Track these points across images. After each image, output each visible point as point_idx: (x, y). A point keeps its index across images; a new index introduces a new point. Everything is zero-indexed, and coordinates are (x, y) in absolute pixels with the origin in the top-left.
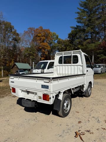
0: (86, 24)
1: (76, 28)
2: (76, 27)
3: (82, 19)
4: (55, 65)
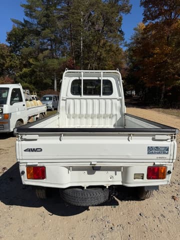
0: (41, 23)
1: (23, 25)
2: (23, 22)
3: (35, 10)
4: (63, 97)
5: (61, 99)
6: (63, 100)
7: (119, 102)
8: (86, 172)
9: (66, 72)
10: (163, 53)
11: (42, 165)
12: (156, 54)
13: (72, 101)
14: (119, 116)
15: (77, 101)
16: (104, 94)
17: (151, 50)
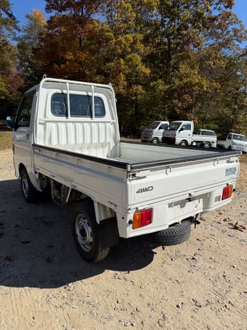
4: (40, 120)
5: (38, 122)
6: (40, 123)
7: (112, 126)
8: (179, 206)
9: (44, 80)
10: (76, 60)
11: (150, 206)
12: (70, 60)
13: (54, 125)
14: (113, 144)
15: (62, 126)
16: (97, 115)
17: (61, 54)
